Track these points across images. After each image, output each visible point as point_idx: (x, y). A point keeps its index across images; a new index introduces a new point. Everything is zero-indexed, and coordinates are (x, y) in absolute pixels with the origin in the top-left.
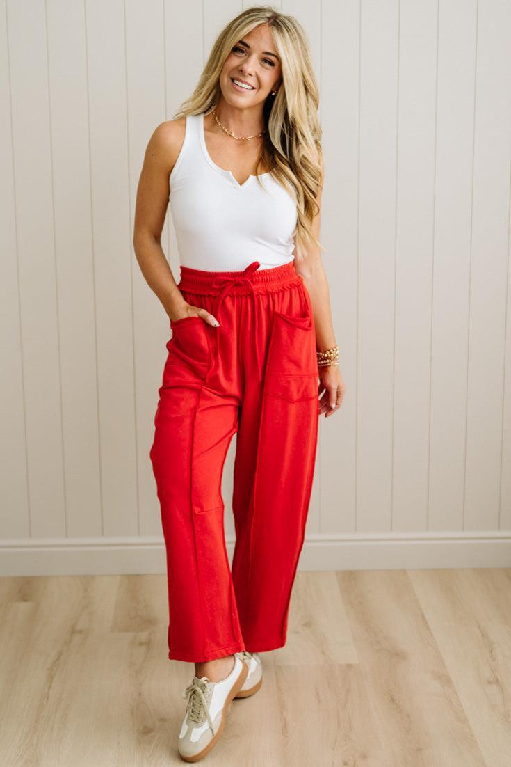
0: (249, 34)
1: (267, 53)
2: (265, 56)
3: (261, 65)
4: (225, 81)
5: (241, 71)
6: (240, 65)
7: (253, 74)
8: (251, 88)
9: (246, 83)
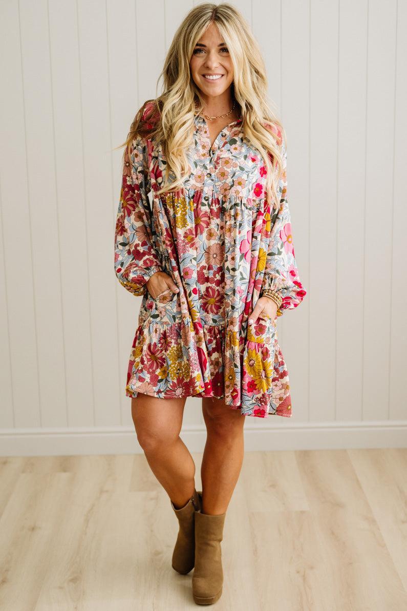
0: (201, 39)
1: (222, 45)
2: (221, 47)
3: (221, 56)
4: (198, 78)
5: (208, 67)
6: (205, 64)
8: (220, 76)
9: (215, 75)
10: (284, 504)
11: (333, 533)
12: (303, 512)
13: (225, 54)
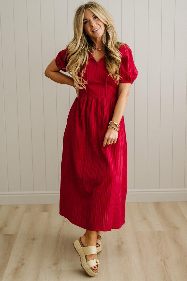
0: (84, 17)
3: (95, 20)
5: (92, 26)
7: (95, 24)
8: (98, 29)
9: (96, 28)
10: (151, 227)
11: (175, 242)
12: (160, 231)
13: (97, 19)
